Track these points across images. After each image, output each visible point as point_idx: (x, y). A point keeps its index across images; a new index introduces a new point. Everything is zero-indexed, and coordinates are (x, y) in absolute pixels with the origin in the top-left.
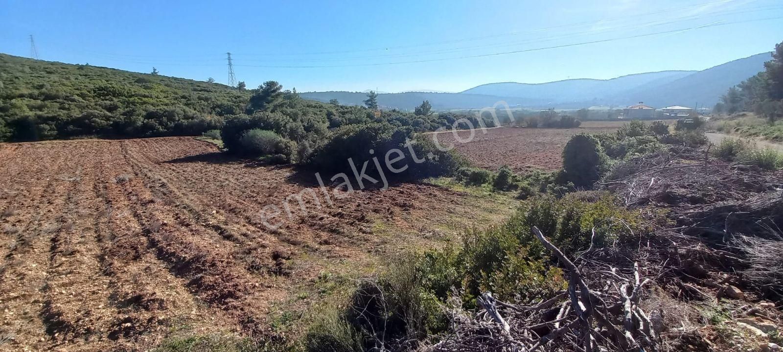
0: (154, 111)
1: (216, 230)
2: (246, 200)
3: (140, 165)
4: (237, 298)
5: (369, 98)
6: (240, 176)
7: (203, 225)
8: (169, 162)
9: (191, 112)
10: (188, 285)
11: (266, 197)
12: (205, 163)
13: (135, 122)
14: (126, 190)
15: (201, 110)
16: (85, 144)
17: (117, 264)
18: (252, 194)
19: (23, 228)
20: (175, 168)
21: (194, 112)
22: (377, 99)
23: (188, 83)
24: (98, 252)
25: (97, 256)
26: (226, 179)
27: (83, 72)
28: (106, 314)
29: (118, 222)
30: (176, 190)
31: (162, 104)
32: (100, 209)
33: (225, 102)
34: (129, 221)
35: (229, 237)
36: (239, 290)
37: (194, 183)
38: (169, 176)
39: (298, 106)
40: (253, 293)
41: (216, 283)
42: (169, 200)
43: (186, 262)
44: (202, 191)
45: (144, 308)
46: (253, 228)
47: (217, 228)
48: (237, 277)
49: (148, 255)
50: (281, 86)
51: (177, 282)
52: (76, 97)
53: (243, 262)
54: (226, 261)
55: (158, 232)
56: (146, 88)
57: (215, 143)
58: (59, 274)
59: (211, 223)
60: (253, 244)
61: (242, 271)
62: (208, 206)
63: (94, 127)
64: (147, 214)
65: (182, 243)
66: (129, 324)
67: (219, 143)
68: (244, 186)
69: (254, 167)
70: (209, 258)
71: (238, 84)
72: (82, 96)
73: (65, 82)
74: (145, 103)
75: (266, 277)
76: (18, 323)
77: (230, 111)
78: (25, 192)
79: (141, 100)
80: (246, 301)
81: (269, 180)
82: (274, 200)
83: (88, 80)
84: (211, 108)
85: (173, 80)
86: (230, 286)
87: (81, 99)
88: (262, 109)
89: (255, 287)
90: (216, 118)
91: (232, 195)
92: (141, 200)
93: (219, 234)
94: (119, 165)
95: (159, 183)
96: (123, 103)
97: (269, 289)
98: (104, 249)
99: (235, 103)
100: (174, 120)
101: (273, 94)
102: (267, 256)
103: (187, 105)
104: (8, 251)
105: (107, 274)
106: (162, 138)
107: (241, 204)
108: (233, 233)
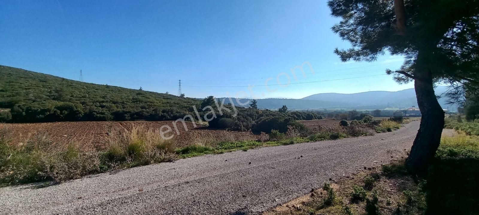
5: (252, 103)
22: (257, 104)
85: (150, 93)
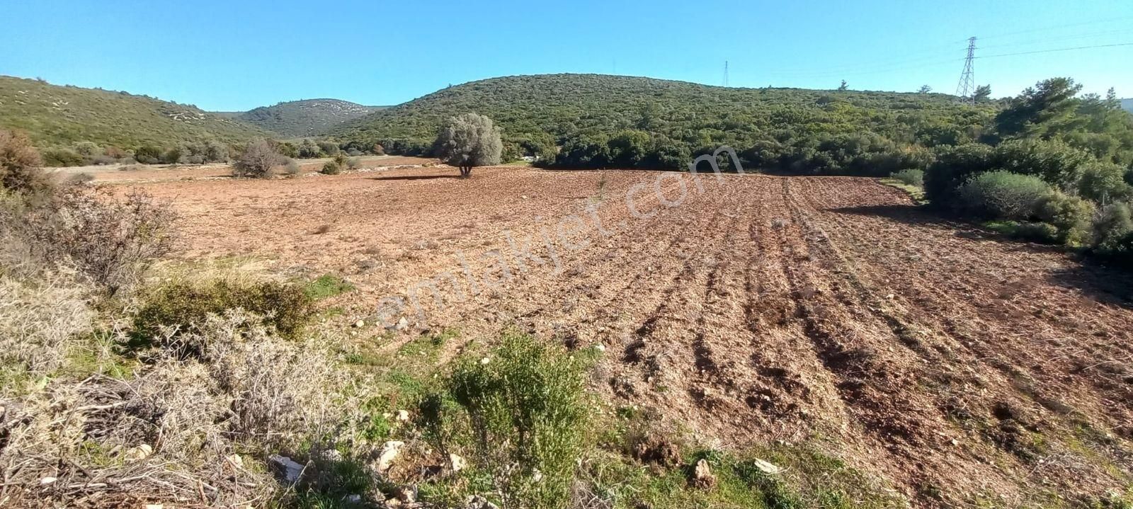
0: (831, 140)
1: (890, 325)
2: (950, 292)
3: (799, 209)
4: (915, 445)
6: (944, 250)
7: (870, 310)
8: (836, 211)
9: (881, 140)
10: (841, 386)
11: (993, 297)
12: (886, 219)
13: (804, 155)
14: (780, 238)
15: (898, 138)
16: (749, 179)
17: (763, 322)
18: (964, 285)
19: (690, 256)
20: (841, 220)
21: (886, 141)
23: (887, 98)
24: (745, 300)
25: (744, 306)
26: (918, 250)
27: (764, 96)
28: (747, 375)
29: (768, 273)
30: (839, 251)
31: (843, 131)
32: (753, 254)
33: (943, 125)
34: (779, 276)
35: (911, 343)
36: (921, 435)
37: (865, 245)
38: (833, 230)
39: (1112, 128)
40: (945, 452)
41: (881, 403)
42: (829, 262)
43: (843, 354)
44: (875, 260)
45: (786, 388)
46: (957, 345)
47: (892, 321)
48: (918, 412)
49: (796, 324)
50: (1079, 87)
51: (827, 375)
52: (753, 126)
53: (931, 392)
54: (903, 377)
55: (809, 300)
56: (828, 109)
57: (908, 190)
58: (712, 311)
59: (883, 311)
60: (955, 371)
61: (928, 406)
62: (883, 284)
63: (761, 161)
64: (800, 274)
65: (838, 326)
66: (768, 398)
67: (917, 191)
68: (949, 267)
69: (974, 240)
70: (877, 362)
71: (975, 89)
72: (759, 124)
73: (746, 109)
74: (822, 130)
75: (974, 437)
76: (676, 344)
77: (949, 138)
78: (695, 222)
79: (819, 125)
80: (930, 457)
81: (1004, 267)
82: (1013, 308)
83: (767, 106)
84: (915, 134)
85: (864, 96)
86: (905, 419)
87: (756, 128)
88: (1019, 135)
89: (950, 443)
90: (920, 150)
91: (925, 277)
92: (795, 254)
93: (894, 332)
94: (777, 207)
95: (819, 237)
96: (797, 131)
97: (979, 463)
98: (751, 300)
99: (960, 124)
100: (853, 153)
101: (1054, 105)
102: (983, 403)
103: (878, 131)
104: (676, 274)
105: (754, 330)
106: (831, 177)
107: (939, 296)
108: (918, 338)
